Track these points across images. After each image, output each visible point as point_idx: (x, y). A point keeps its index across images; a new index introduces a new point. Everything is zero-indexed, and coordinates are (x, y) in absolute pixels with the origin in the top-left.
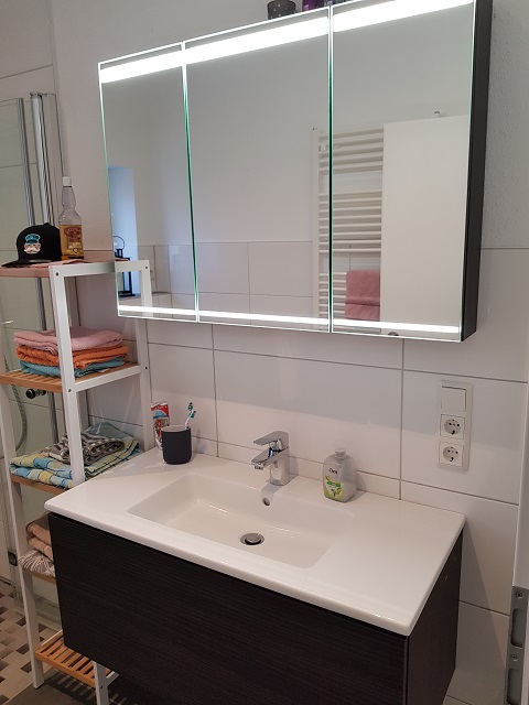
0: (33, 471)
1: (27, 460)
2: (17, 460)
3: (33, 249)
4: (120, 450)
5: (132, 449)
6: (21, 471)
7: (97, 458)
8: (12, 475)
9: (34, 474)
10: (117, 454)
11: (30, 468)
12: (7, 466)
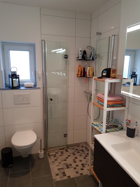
0: (96, 126)
1: (95, 123)
2: (93, 122)
3: (104, 74)
4: (117, 128)
5: (120, 128)
6: (93, 125)
7: (110, 128)
8: (92, 126)
9: (96, 127)
10: (116, 129)
11: (95, 125)
12: (91, 123)
